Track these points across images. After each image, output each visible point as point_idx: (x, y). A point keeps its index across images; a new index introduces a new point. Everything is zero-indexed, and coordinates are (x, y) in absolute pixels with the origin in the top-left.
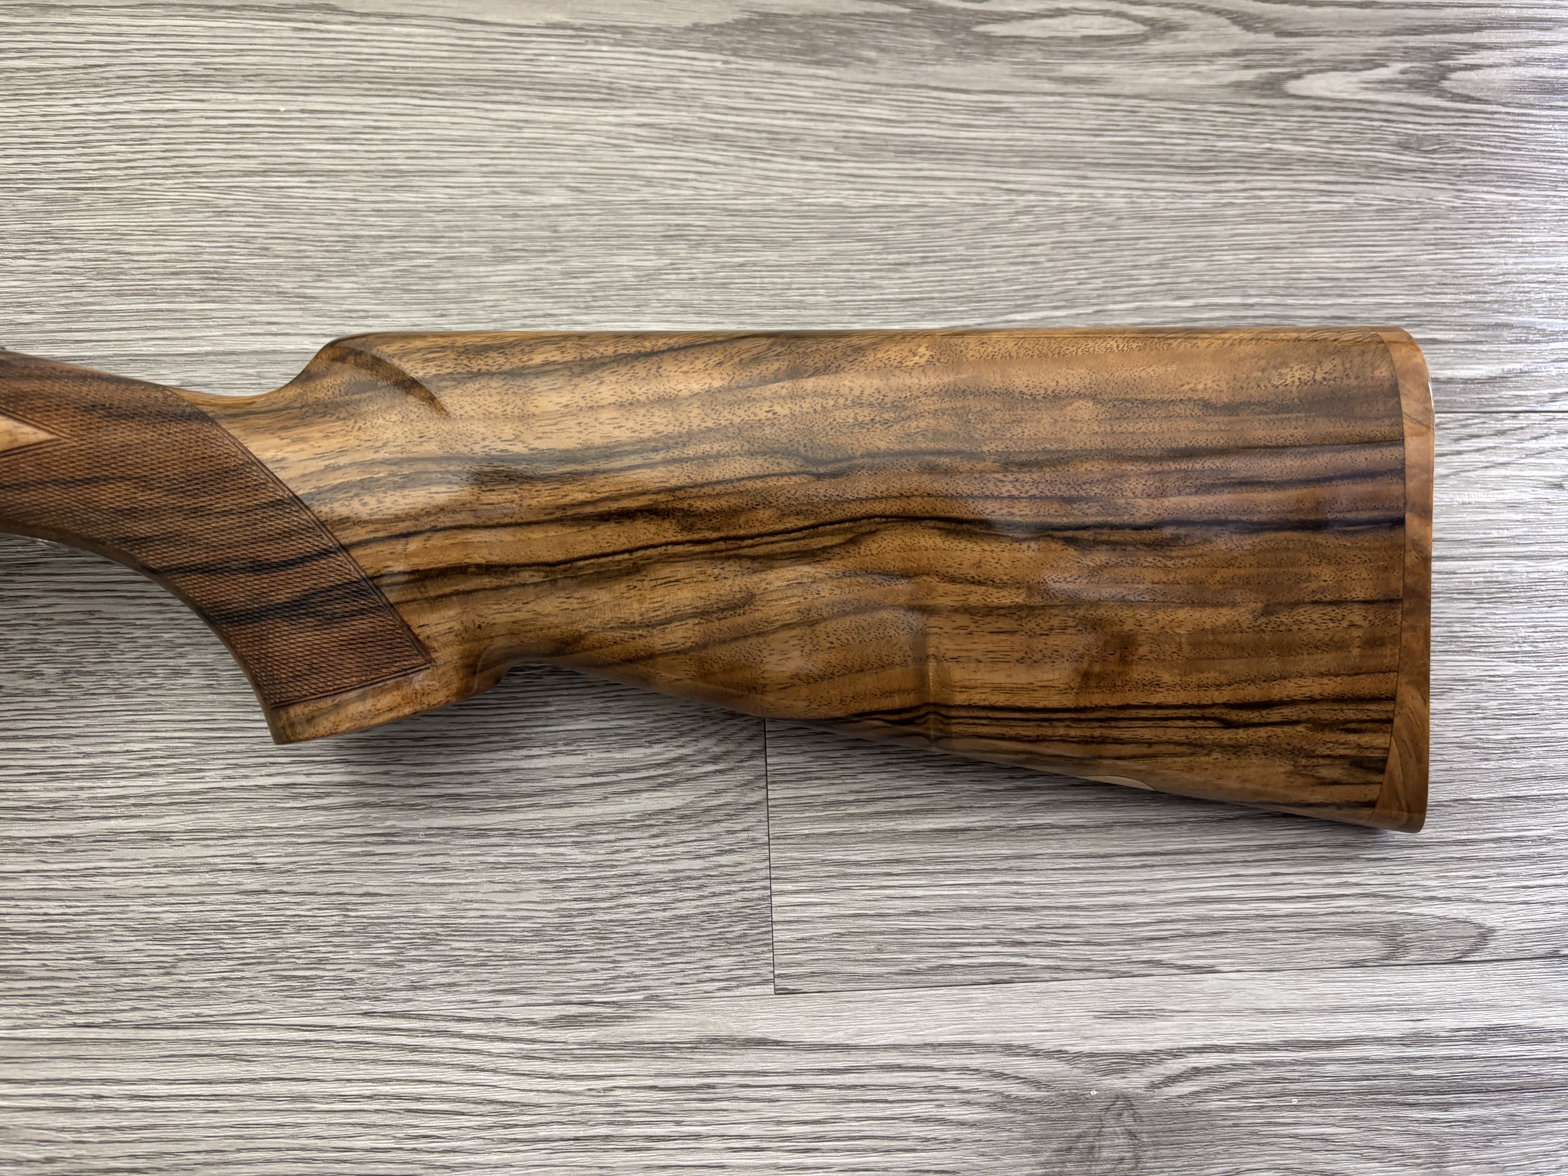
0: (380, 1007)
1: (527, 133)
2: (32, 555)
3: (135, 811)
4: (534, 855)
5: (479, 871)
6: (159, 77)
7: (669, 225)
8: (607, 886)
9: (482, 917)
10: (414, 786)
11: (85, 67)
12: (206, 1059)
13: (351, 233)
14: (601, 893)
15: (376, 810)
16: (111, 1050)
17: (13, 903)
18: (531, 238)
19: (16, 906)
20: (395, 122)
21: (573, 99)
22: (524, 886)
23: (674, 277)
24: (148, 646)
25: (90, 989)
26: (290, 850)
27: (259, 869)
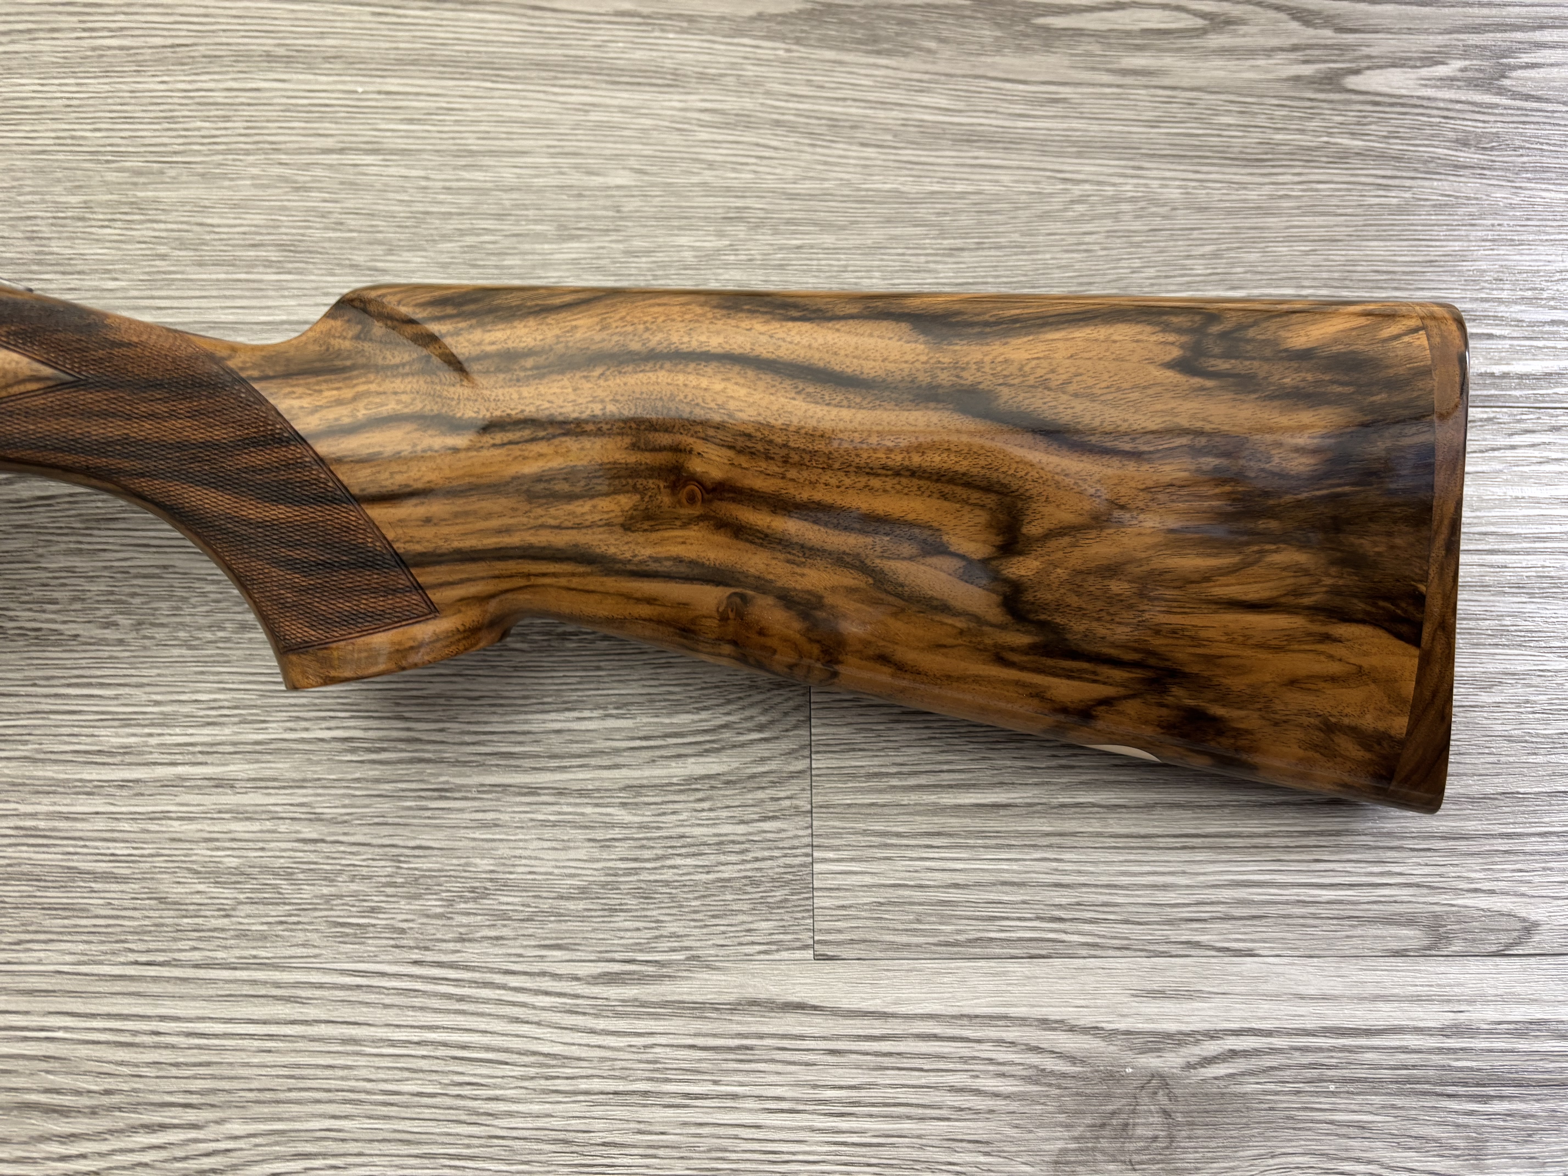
0: (429, 956)
1: (593, 116)
2: (111, 511)
3: (201, 758)
4: (583, 814)
5: (528, 828)
6: (242, 57)
7: (729, 208)
8: (653, 847)
9: (530, 873)
10: (468, 744)
11: (172, 46)
12: (262, 1000)
13: (421, 209)
14: (647, 854)
15: (431, 765)
16: (170, 988)
17: (82, 843)
18: (595, 218)
19: (85, 846)
20: (467, 104)
21: (639, 84)
22: (572, 844)
23: (733, 257)
24: (217, 601)
25: (152, 928)
26: (347, 802)
27: (318, 819)
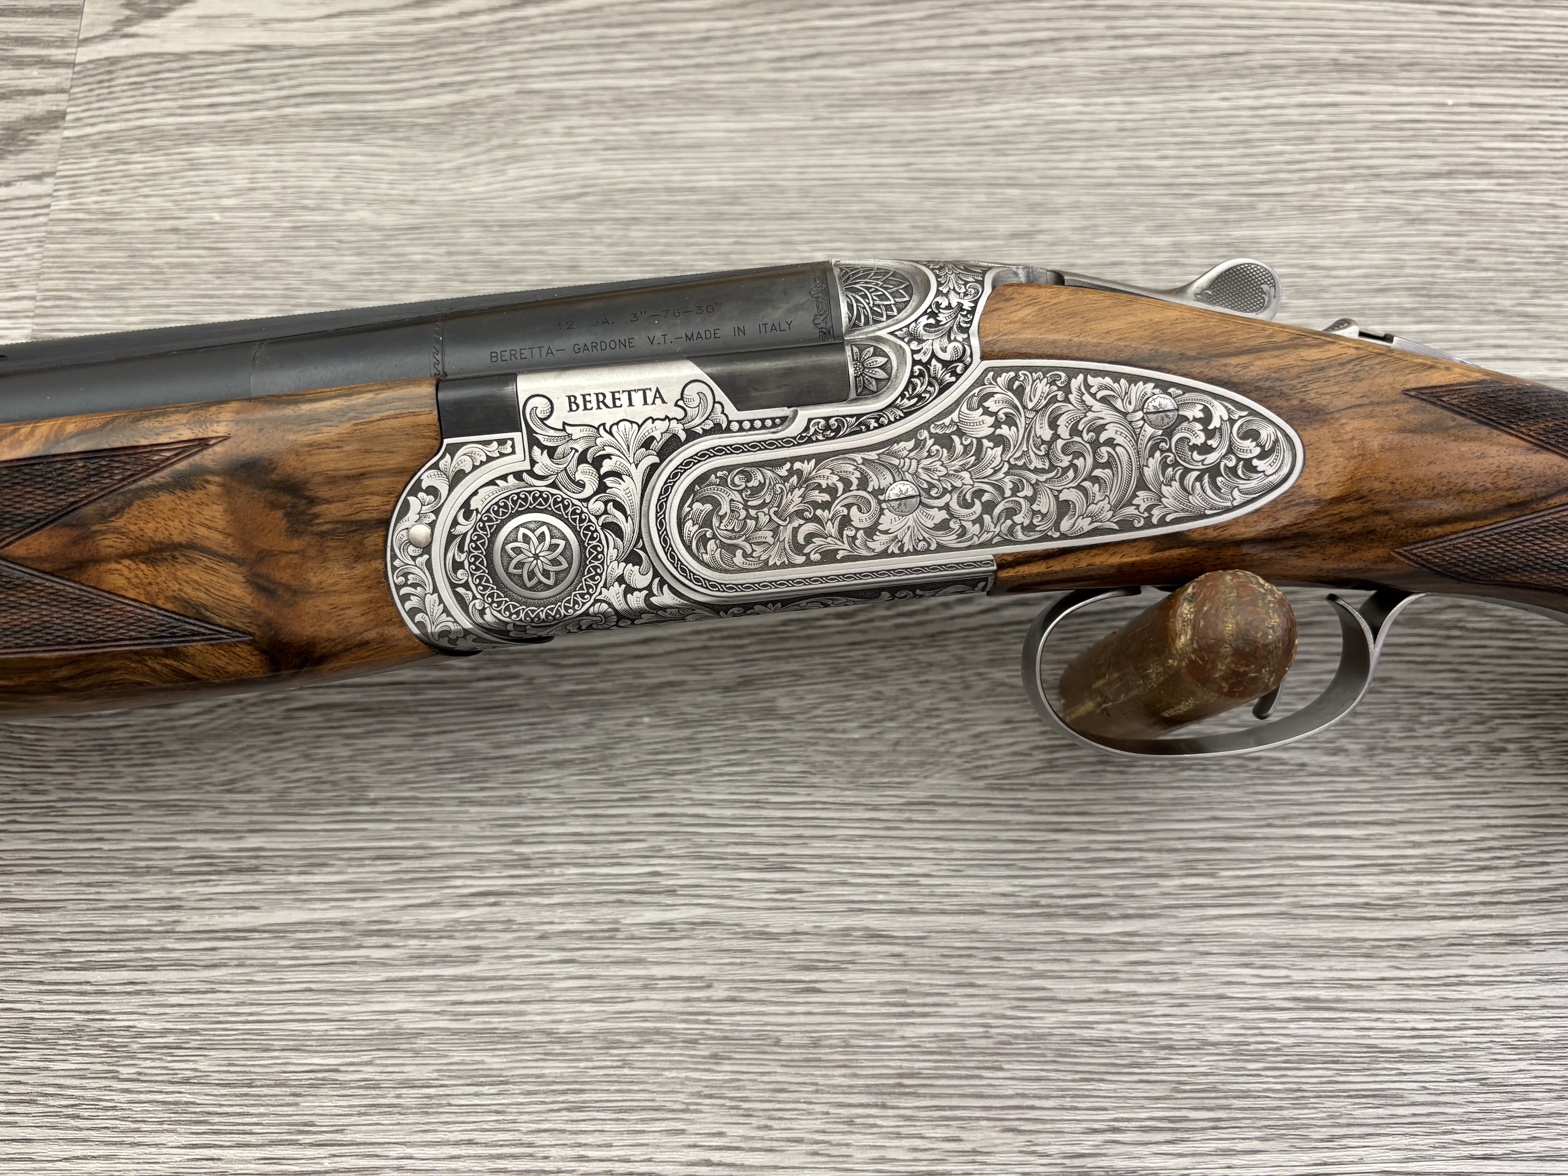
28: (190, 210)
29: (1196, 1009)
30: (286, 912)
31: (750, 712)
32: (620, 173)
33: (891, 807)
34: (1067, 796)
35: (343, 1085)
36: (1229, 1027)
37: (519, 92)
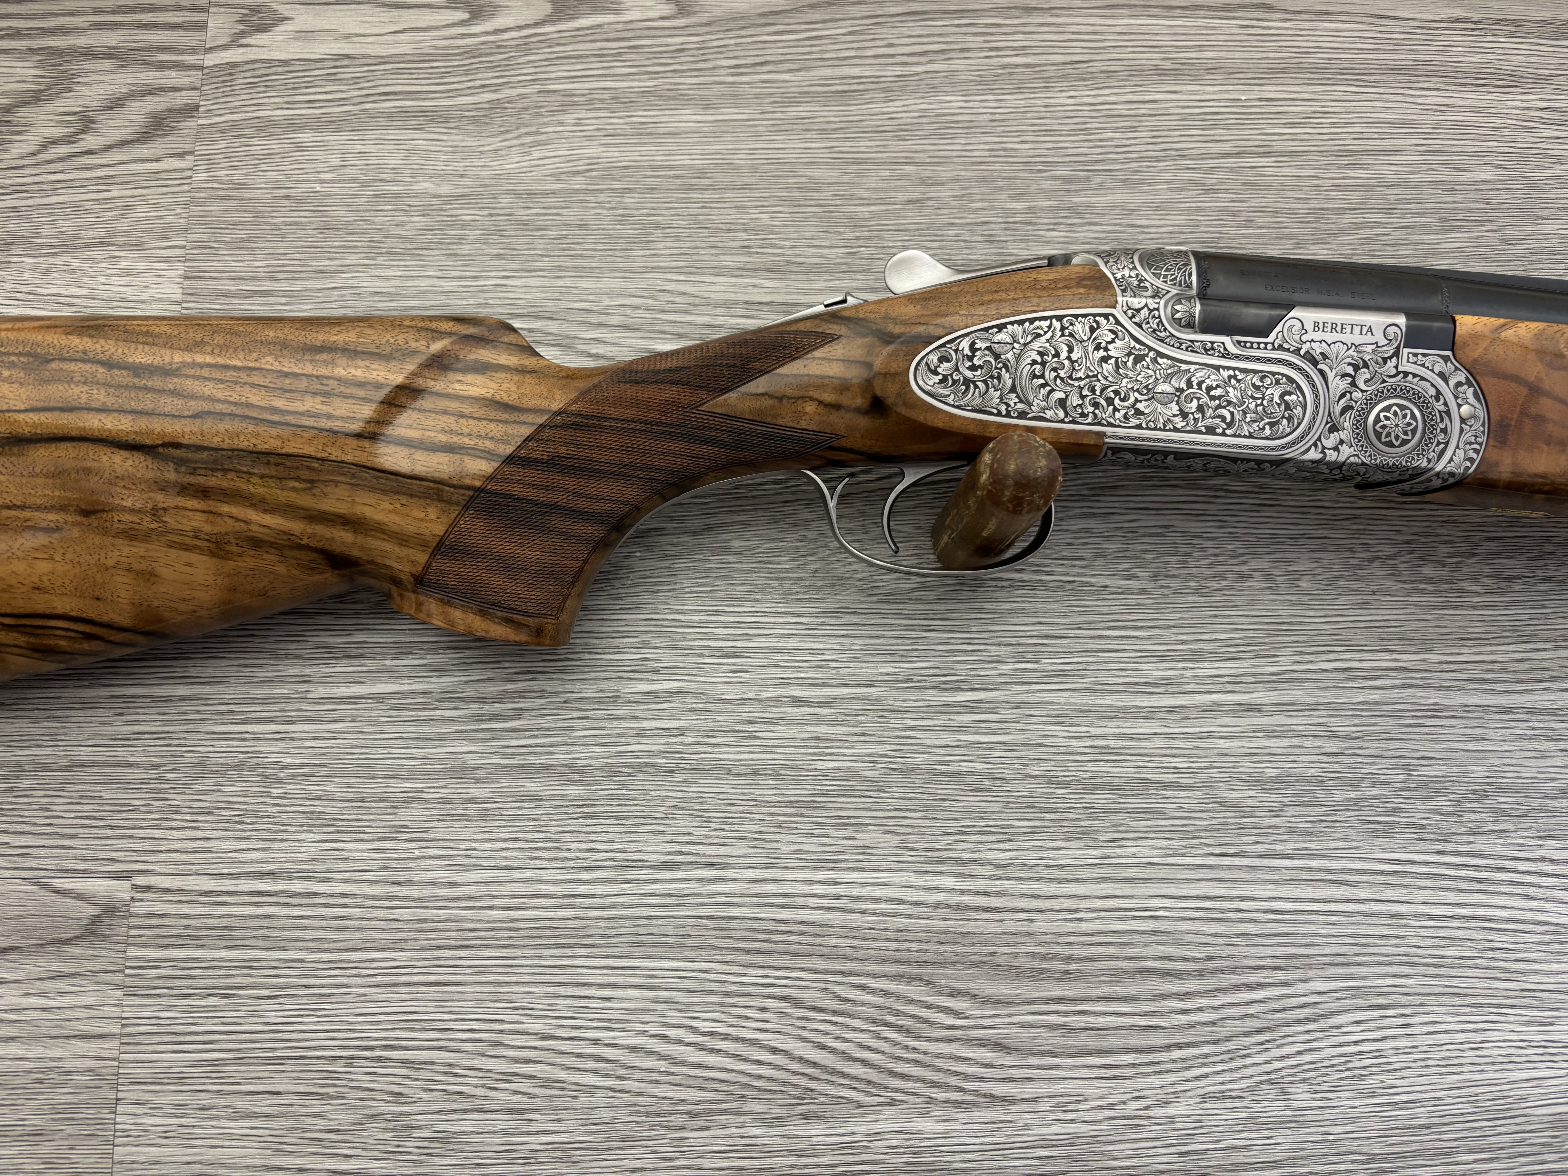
28: (298, 182)
29: (1023, 753)
30: (384, 685)
31: (711, 549)
32: (616, 154)
33: (810, 615)
34: (935, 607)
35: (426, 801)
36: (1045, 766)
37: (540, 92)
